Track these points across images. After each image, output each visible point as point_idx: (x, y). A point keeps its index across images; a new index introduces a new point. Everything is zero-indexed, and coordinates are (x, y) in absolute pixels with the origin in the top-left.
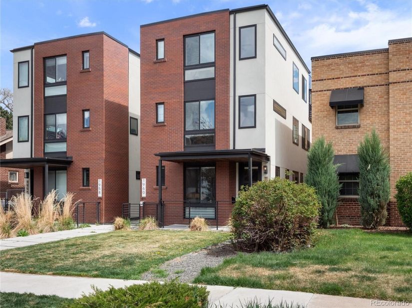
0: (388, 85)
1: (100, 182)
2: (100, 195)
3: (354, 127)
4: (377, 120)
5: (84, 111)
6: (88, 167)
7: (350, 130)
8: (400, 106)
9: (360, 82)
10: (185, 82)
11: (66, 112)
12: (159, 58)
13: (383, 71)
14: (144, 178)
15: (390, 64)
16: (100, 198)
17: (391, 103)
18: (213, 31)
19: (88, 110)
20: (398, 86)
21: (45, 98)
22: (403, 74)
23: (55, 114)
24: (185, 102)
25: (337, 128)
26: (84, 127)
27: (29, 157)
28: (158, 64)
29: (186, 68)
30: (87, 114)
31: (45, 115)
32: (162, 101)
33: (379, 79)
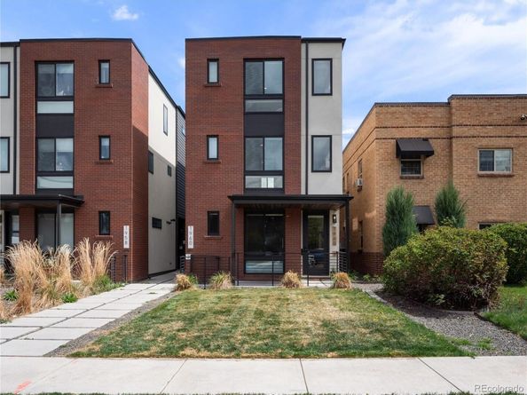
0: (451, 138)
1: (127, 229)
2: (126, 246)
3: (418, 178)
4: (439, 173)
5: (101, 137)
6: (108, 210)
7: (415, 181)
8: (462, 161)
9: (424, 133)
10: (246, 114)
11: (72, 137)
12: (210, 81)
13: (445, 124)
14: (191, 225)
15: (454, 118)
16: (127, 250)
17: (454, 157)
18: (281, 59)
19: (108, 137)
20: (460, 141)
21: (37, 115)
22: (465, 129)
23: (54, 138)
24: (245, 137)
25: (401, 178)
26: (100, 158)
27: (11, 193)
28: (210, 89)
29: (246, 97)
30: (106, 142)
31: (37, 138)
32: (215, 134)
33: (442, 132)
